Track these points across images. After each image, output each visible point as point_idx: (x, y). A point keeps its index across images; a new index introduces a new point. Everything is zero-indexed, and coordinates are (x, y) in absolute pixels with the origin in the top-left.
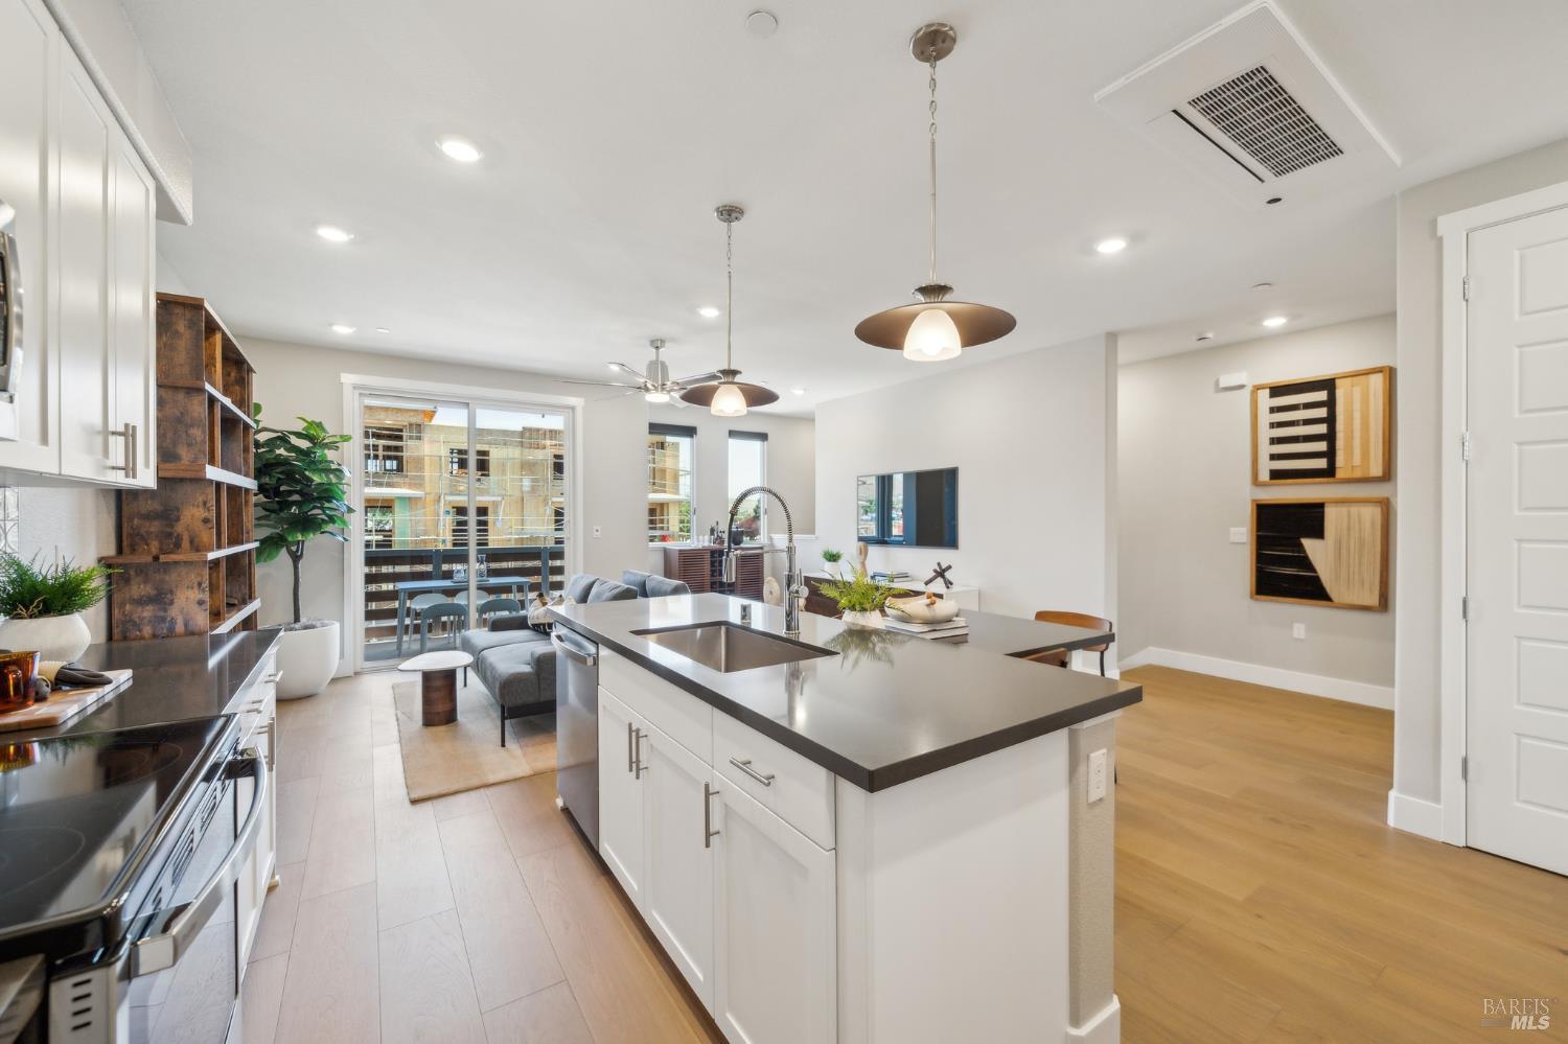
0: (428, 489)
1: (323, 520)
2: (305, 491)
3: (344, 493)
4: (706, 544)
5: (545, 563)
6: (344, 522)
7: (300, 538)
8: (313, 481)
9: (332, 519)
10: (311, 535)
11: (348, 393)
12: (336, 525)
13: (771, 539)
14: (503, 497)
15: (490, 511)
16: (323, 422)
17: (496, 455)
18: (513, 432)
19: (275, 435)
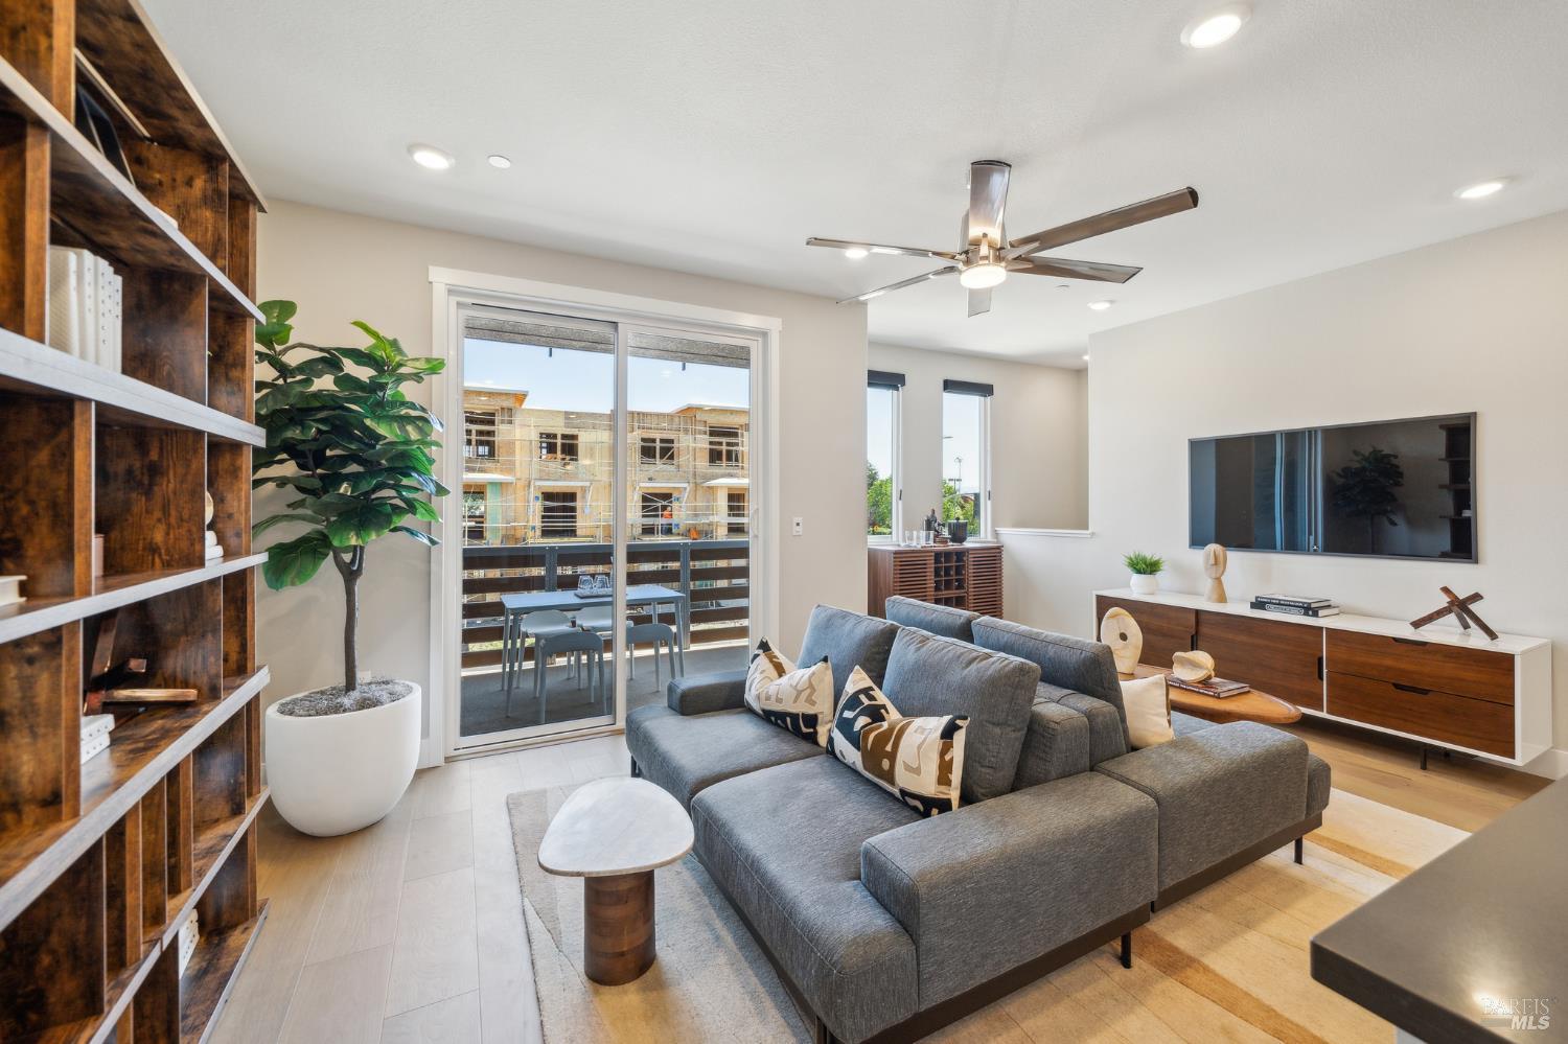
0: (518, 475)
1: (395, 508)
2: (364, 456)
3: (431, 461)
4: (923, 543)
5: (685, 565)
6: (430, 512)
7: (353, 541)
8: (379, 437)
9: (411, 507)
10: (373, 536)
11: (439, 291)
12: (418, 516)
13: (996, 534)
14: (591, 481)
15: (579, 497)
16: (399, 339)
17: (584, 439)
18: (601, 415)
19: (318, 355)
